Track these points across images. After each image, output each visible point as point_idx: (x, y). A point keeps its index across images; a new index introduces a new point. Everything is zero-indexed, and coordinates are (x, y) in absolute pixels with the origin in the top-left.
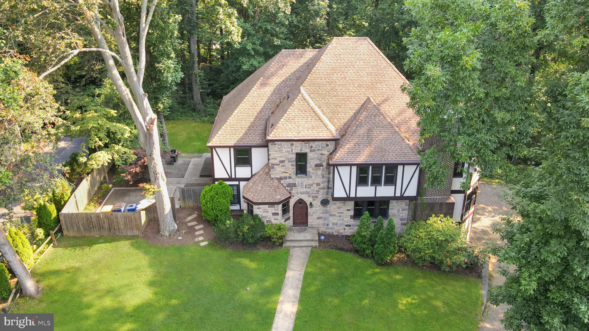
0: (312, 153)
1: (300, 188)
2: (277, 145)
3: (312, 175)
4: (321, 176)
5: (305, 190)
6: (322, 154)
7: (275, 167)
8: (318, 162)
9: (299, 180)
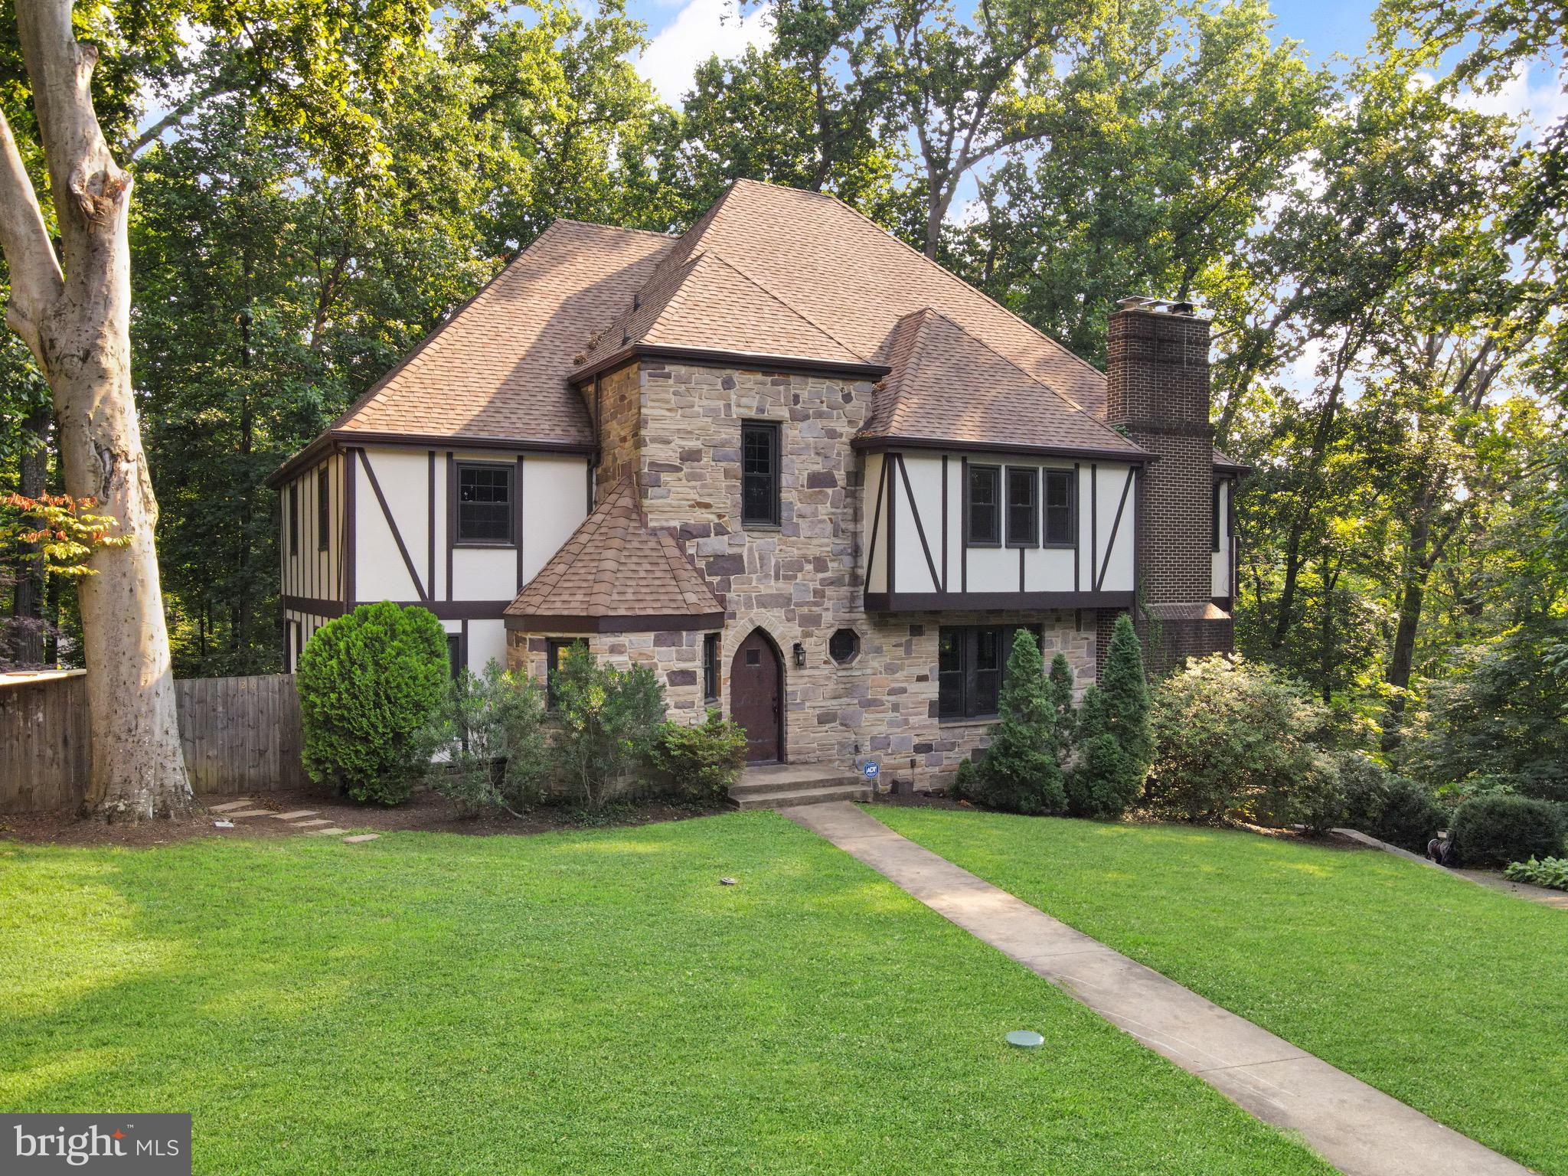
0: (800, 425)
1: (759, 580)
2: (671, 381)
3: (800, 521)
4: (829, 527)
5: (772, 587)
6: (832, 434)
7: (665, 477)
8: (819, 468)
9: (752, 544)
